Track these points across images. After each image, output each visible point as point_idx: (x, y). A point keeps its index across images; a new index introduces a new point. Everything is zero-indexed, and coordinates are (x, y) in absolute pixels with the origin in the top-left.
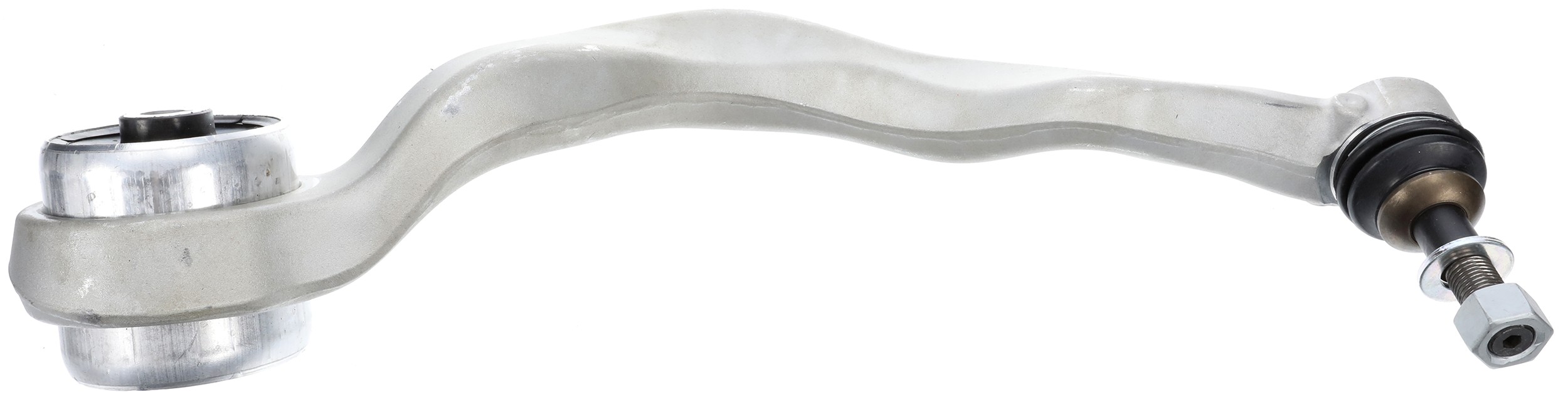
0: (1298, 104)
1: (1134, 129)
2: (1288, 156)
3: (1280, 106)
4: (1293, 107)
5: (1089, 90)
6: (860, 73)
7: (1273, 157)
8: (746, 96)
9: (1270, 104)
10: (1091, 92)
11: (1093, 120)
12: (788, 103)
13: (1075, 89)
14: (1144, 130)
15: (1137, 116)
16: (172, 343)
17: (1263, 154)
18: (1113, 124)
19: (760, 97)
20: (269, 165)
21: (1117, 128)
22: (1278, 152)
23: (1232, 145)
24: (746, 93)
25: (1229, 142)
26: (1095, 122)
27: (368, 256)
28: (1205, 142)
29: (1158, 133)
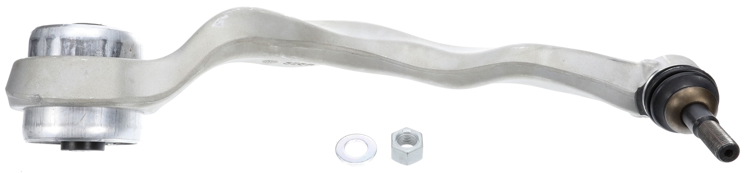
0: (624, 61)
1: (543, 65)
2: (620, 85)
3: (615, 61)
4: (622, 62)
5: (522, 48)
6: (415, 46)
7: (612, 85)
8: (360, 51)
9: (610, 59)
10: (522, 49)
11: (523, 61)
12: (380, 56)
13: (515, 47)
14: (547, 66)
15: (544, 60)
16: (73, 118)
17: (607, 83)
18: (533, 62)
19: (366, 52)
20: (132, 46)
21: (534, 65)
22: (615, 83)
23: (591, 77)
24: (360, 49)
25: (590, 75)
26: (524, 61)
27: (171, 88)
28: (578, 73)
29: (555, 67)
